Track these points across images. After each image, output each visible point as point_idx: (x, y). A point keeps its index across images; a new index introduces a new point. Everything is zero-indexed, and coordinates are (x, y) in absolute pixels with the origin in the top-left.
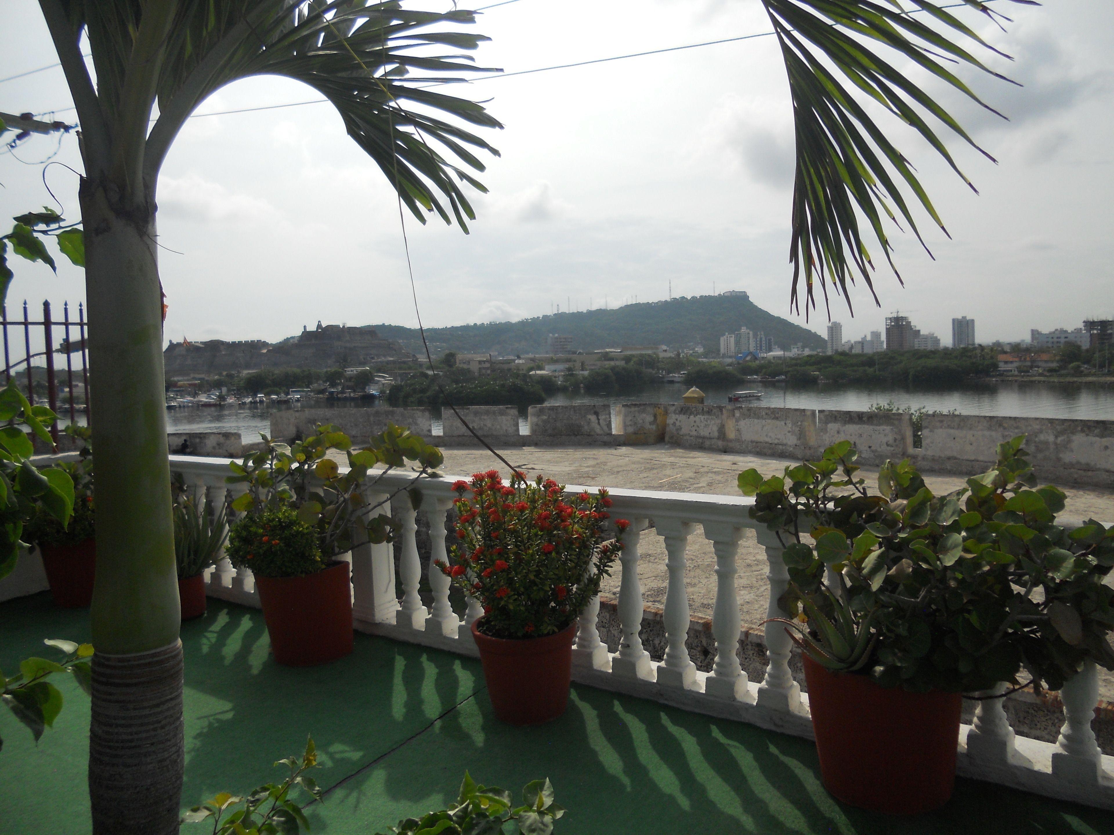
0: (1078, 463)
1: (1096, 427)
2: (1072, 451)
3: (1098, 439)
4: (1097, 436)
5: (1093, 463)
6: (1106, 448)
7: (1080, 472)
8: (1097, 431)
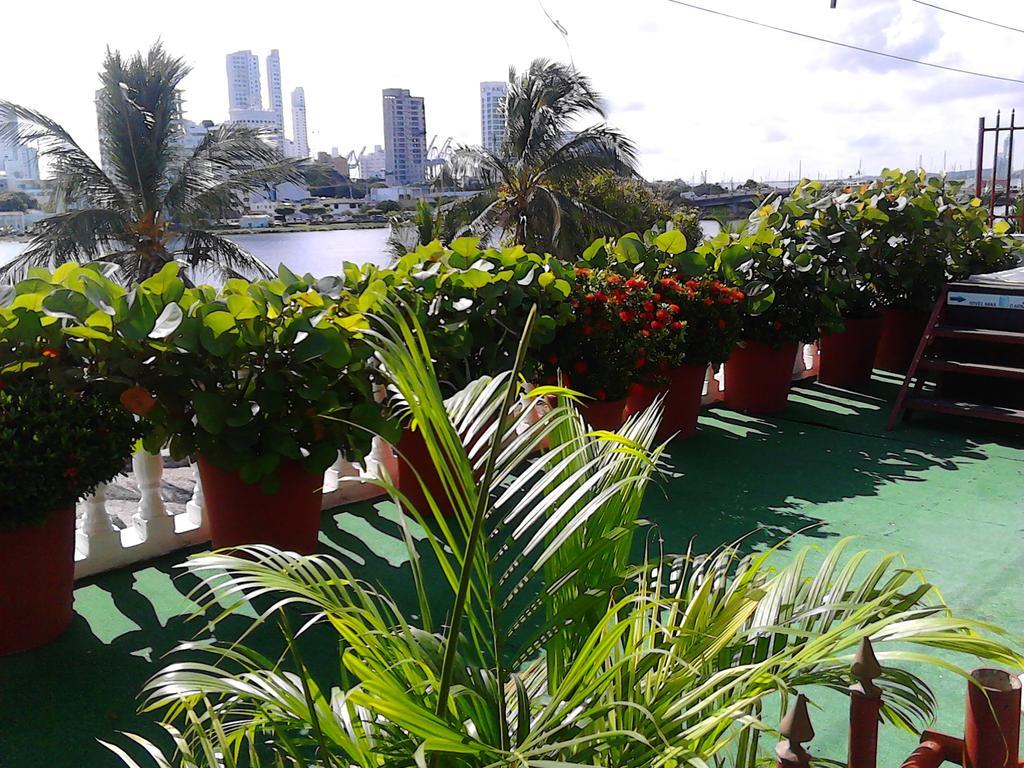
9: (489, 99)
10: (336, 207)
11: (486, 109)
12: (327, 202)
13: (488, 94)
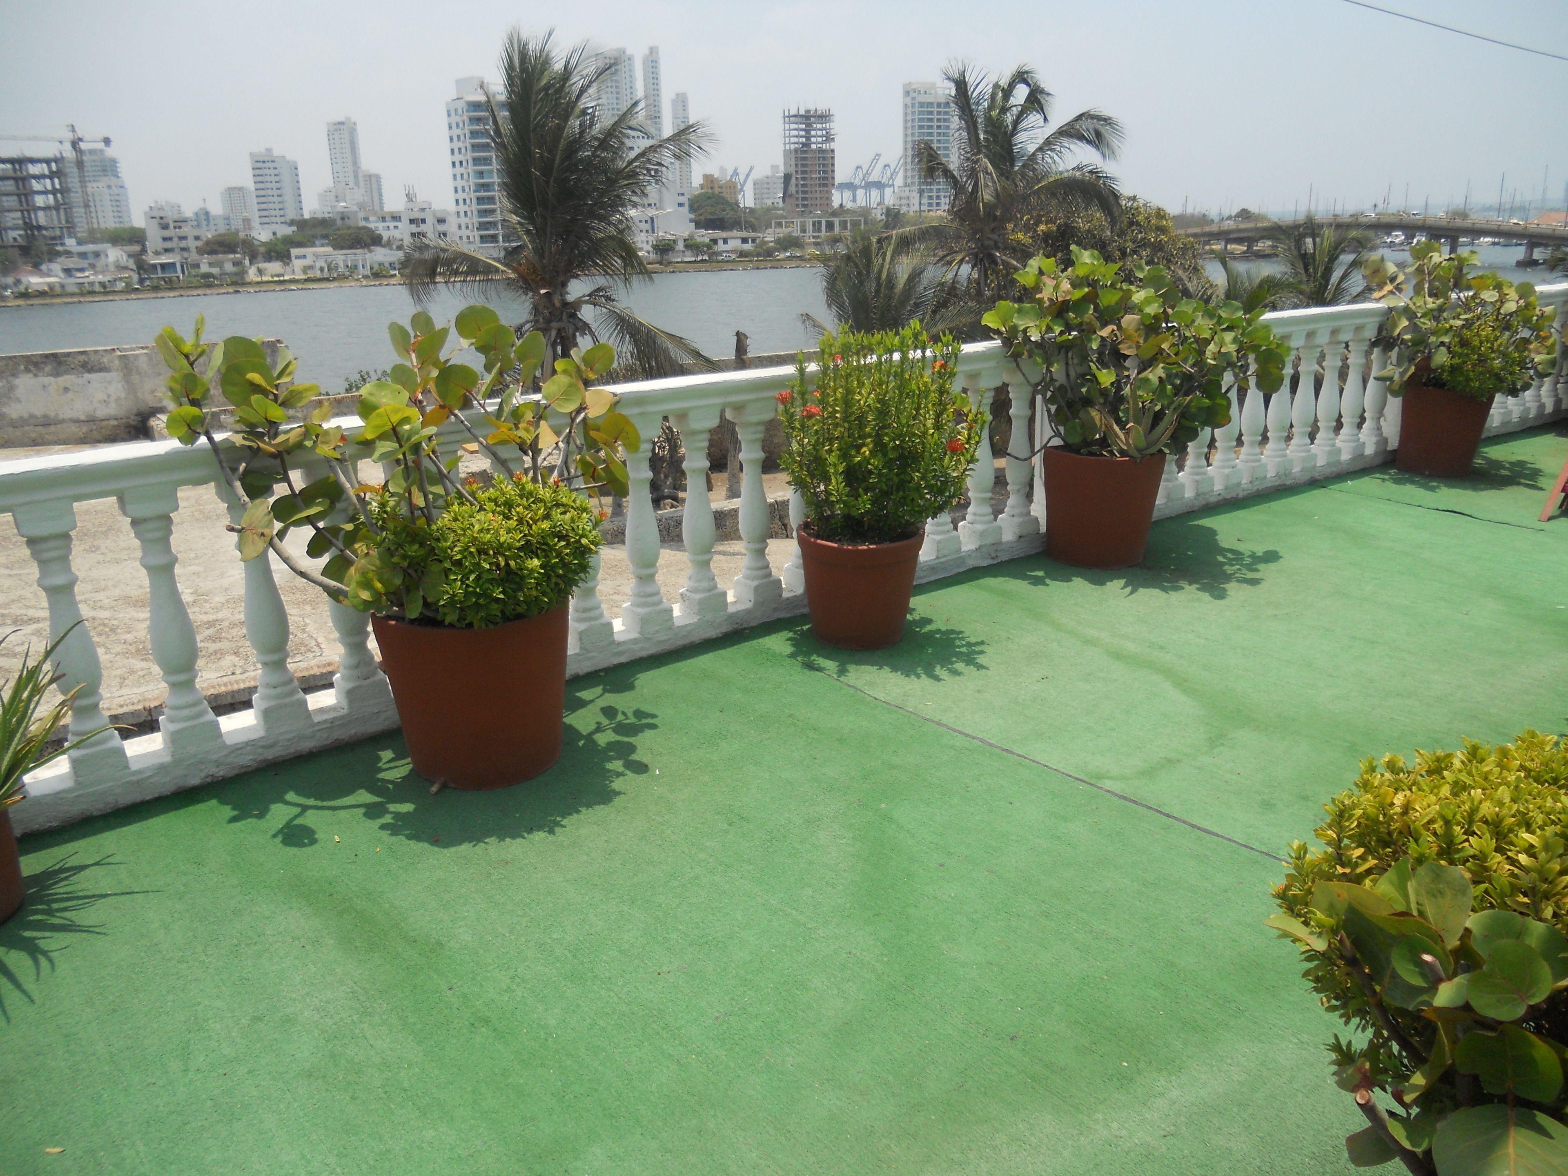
0: (32, 416)
1: (45, 363)
2: (19, 400)
3: (52, 379)
4: (51, 375)
5: (52, 414)
6: (66, 390)
7: (37, 429)
8: (48, 369)
9: (913, 105)
10: (725, 241)
11: (909, 124)
12: (715, 236)
13: (913, 99)
